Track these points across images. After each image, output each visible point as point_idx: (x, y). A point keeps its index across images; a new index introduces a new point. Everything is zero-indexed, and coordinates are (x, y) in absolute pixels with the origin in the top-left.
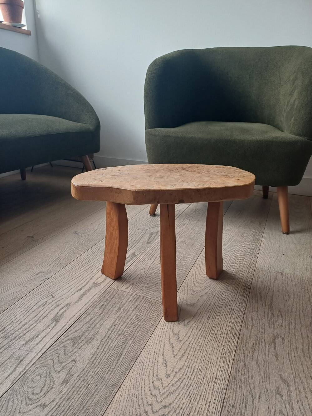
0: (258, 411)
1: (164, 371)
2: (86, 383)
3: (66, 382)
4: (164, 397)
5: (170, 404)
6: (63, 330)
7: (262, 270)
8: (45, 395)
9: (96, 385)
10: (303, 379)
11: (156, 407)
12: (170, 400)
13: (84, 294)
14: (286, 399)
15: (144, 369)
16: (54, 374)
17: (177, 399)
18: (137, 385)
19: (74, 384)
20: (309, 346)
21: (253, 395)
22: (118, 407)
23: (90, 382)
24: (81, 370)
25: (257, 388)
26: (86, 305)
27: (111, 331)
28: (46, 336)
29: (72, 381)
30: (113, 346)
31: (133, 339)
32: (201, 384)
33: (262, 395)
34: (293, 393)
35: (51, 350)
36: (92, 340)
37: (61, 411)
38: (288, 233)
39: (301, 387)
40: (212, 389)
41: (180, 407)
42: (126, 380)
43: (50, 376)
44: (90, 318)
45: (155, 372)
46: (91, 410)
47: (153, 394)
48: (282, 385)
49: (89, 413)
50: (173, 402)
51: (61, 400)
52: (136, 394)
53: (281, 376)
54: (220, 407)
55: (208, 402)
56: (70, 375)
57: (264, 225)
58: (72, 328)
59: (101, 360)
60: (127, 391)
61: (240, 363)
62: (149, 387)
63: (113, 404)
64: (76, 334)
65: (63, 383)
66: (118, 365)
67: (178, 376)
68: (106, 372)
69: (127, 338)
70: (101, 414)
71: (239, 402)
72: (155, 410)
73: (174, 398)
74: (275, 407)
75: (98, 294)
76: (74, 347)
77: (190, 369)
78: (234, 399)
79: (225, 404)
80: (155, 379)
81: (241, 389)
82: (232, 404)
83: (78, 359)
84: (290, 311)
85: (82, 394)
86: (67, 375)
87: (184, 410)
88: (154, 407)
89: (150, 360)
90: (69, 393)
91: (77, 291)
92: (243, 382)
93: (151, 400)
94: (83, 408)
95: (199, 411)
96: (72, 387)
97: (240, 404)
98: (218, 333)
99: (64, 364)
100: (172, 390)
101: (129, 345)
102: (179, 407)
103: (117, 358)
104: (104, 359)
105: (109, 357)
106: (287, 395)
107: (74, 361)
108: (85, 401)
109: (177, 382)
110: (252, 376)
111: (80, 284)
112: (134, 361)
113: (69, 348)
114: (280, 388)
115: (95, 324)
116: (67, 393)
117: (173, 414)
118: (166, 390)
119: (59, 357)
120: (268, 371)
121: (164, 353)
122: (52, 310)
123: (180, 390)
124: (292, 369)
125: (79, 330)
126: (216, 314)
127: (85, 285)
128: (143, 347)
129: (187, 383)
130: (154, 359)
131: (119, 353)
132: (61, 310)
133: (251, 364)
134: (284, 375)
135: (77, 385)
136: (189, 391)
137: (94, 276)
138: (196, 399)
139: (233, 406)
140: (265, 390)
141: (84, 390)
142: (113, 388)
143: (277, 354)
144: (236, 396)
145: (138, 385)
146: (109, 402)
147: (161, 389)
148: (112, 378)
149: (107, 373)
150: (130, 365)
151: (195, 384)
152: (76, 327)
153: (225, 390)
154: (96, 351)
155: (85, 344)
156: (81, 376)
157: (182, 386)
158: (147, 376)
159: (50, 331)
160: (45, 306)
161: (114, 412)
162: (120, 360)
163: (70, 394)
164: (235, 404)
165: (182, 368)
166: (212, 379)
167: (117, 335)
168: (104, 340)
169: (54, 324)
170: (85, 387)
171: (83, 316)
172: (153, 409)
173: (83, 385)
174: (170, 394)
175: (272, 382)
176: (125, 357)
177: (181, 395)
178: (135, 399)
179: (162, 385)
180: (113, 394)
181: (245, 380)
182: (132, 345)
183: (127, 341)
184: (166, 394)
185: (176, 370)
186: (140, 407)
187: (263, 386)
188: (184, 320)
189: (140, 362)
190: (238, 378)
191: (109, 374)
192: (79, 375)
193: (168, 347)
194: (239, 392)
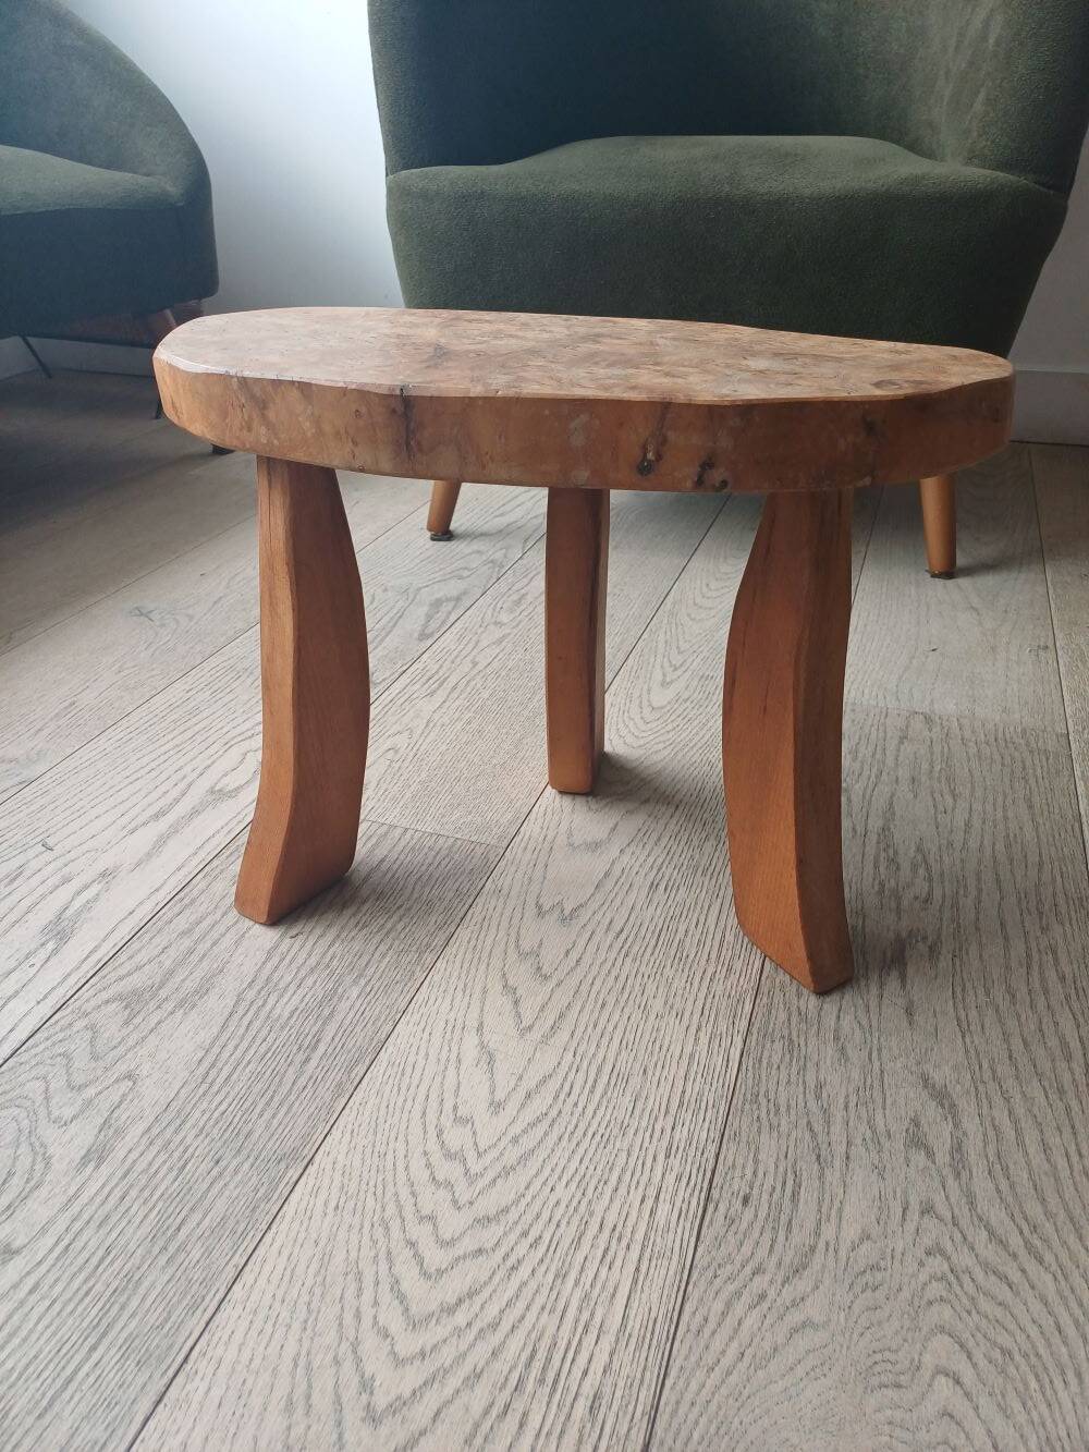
0: (840, 1210)
1: (484, 1092)
2: (176, 1155)
3: (96, 1155)
4: (481, 1184)
5: (506, 1210)
6: (85, 967)
7: (853, 710)
8: (9, 1213)
9: (218, 1162)
10: (1010, 1083)
11: (452, 1224)
12: (503, 1193)
13: (175, 830)
14: (948, 1158)
15: (404, 1089)
16: (49, 1133)
17: (532, 1188)
18: (376, 1150)
19: (129, 1161)
20: (1029, 967)
21: (823, 1153)
22: (302, 1235)
23: (191, 1150)
24: (158, 1110)
25: (837, 1128)
26: (179, 869)
27: (276, 960)
28: (17, 993)
29: (120, 1152)
30: (286, 1014)
31: (363, 982)
32: (624, 1129)
33: (858, 1150)
34: (971, 1135)
35: (36, 1046)
36: (201, 997)
37: (74, 1269)
38: (949, 572)
39: (1001, 1115)
40: (665, 1144)
41: (545, 1215)
42: (336, 1133)
43: (33, 1139)
44: (193, 917)
45: (446, 1095)
46: (196, 1254)
47: (440, 1177)
48: (932, 1111)
49: (186, 1263)
50: (516, 1202)
51: (78, 1225)
52: (372, 1183)
53: (926, 1081)
54: (698, 1204)
55: (652, 1192)
56: (112, 1130)
57: (863, 549)
58: (123, 957)
59: (235, 1068)
60: (337, 1177)
61: (773, 1041)
62: (425, 1153)
63: (281, 1227)
64: (137, 980)
65: (85, 1160)
66: (302, 1081)
67: (539, 1105)
68: (258, 1110)
69: (339, 983)
70: (236, 1266)
71: (769, 1181)
72: (447, 1237)
73: (523, 1187)
74: (905, 1192)
75: (226, 829)
76: (131, 1027)
77: (581, 1075)
78: (749, 1172)
79: (715, 1193)
80: (446, 1121)
81: (775, 1134)
82: (742, 1194)
83: (145, 1070)
84: (958, 845)
85: (158, 1199)
86: (103, 1133)
87: (558, 1226)
88: (441, 1224)
89: (427, 1054)
90: (107, 1197)
91: (145, 824)
92: (783, 1109)
93: (430, 1199)
94: (165, 1248)
95: (615, 1226)
96: (119, 1174)
97: (774, 1189)
98: (688, 940)
99: (91, 1092)
100: (511, 1156)
101: (349, 1004)
102: (538, 1216)
103: (301, 1057)
104: (249, 1062)
105: (269, 1055)
106: (948, 1146)
107: (129, 1076)
108: (171, 1220)
109: (532, 1125)
110: (820, 1086)
111: (155, 795)
112: (367, 1063)
113: (112, 1030)
114: (924, 1122)
115: (216, 936)
116: (98, 1200)
117: (516, 1243)
118: (489, 1158)
119: (68, 1067)
120: (876, 1064)
121: (481, 1024)
122: (43, 897)
123: (542, 1154)
124: (967, 1051)
125: (150, 961)
126: (680, 875)
127: (177, 801)
128: (403, 1006)
129: (571, 1128)
130: (446, 1048)
131: (310, 1037)
132: (79, 893)
133: (813, 1041)
134: (937, 1077)
135: (138, 1168)
136: (577, 1158)
137: (213, 763)
138: (605, 1183)
139: (746, 1200)
140: (869, 1133)
141: (167, 1182)
142: (283, 1165)
143: (911, 1003)
144: (756, 1161)
145: (380, 1148)
146: (269, 1218)
147: (471, 1155)
148: (280, 1131)
149: (260, 1115)
150: (353, 1075)
151: (601, 1131)
152: (139, 950)
153: (716, 1144)
154: (217, 1038)
155: (172, 1013)
156: (155, 1131)
157: (553, 1138)
158: (417, 1114)
159: (35, 975)
160: (15, 884)
161: (285, 1253)
162: (313, 1063)
163: (113, 1201)
164: (755, 1191)
165: (550, 1076)
166: (667, 1109)
167: (303, 973)
168: (251, 995)
169: (51, 946)
170: (171, 1169)
171: (168, 913)
172: (441, 1232)
173: (165, 1162)
174: (507, 1171)
175: (894, 1103)
176: (330, 1050)
177: (547, 1172)
178: (370, 1202)
179: (475, 1144)
180: (283, 1189)
181: (793, 1104)
182: (360, 1001)
183: (340, 990)
184: (490, 1175)
185: (530, 1082)
186: (387, 1228)
187: (859, 1118)
188: (560, 903)
189: (391, 1064)
190: (766, 1095)
191: (267, 1116)
192: (149, 1129)
193: (499, 1001)
194: (769, 1146)
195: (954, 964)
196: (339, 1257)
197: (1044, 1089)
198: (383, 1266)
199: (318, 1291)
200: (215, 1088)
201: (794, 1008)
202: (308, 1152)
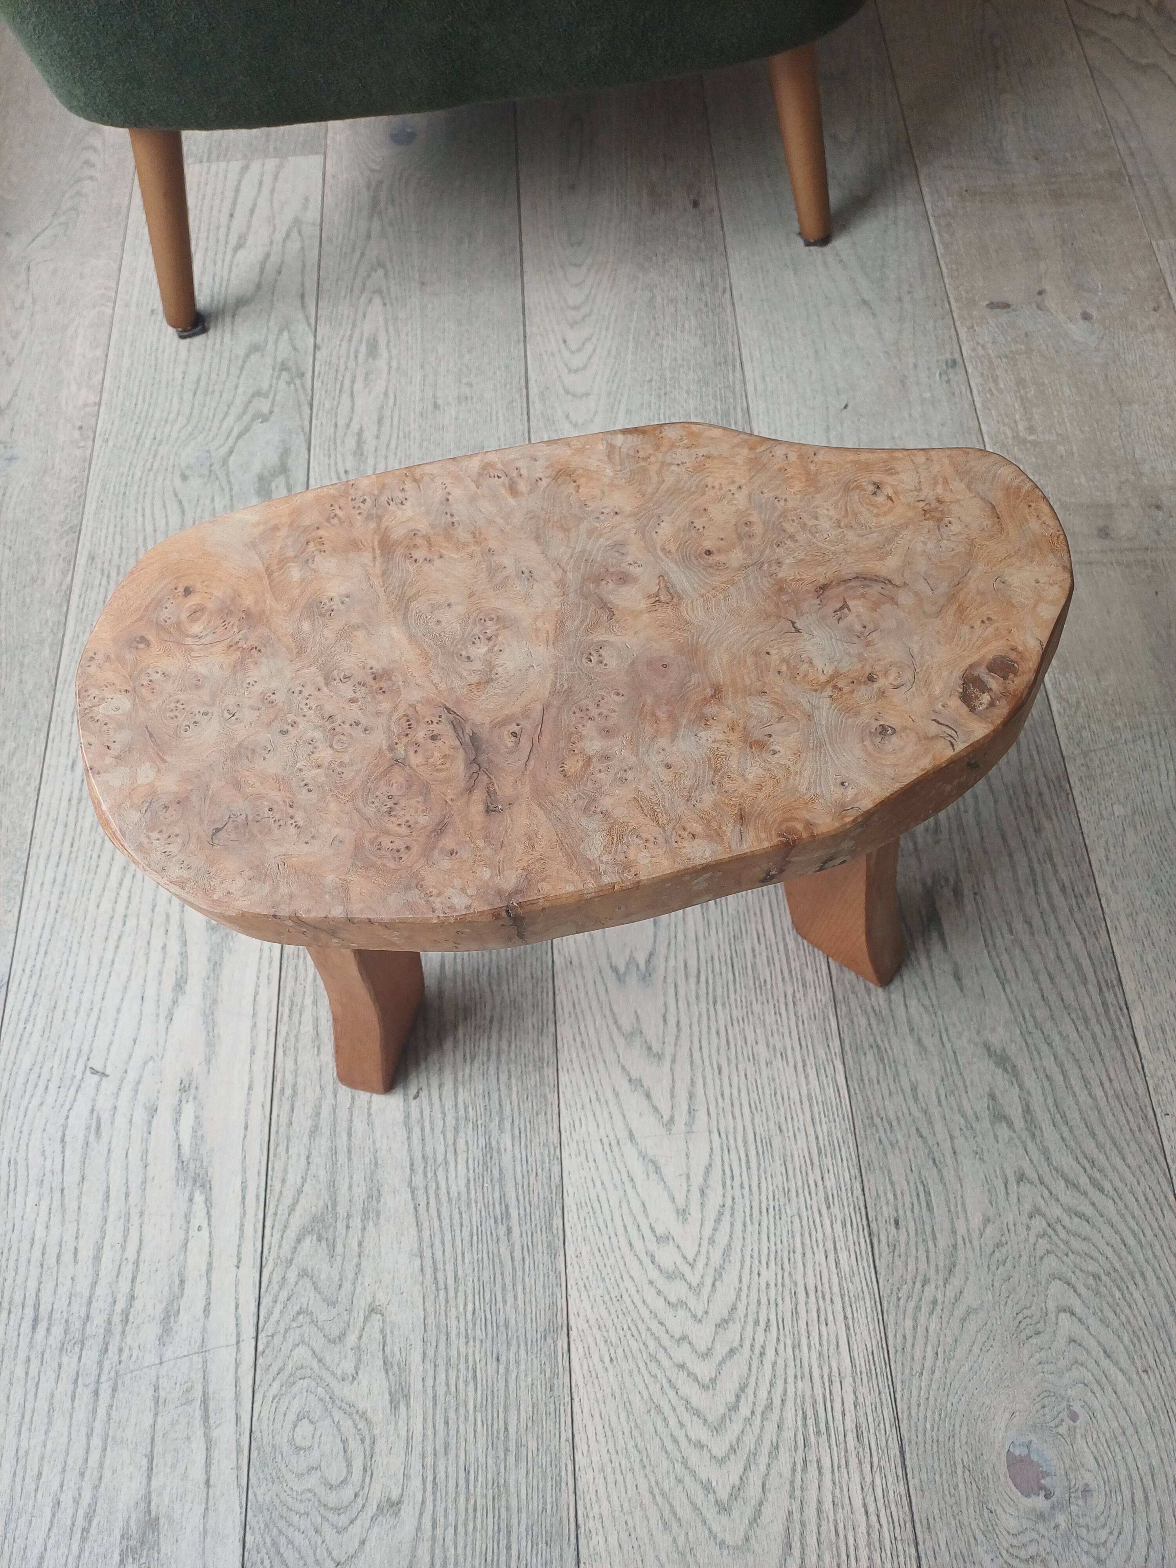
0: (963, 1204)
2: (462, 1367)
4: (706, 1290)
5: (734, 1308)
6: (250, 1212)
8: (369, 1473)
9: (498, 1360)
11: (702, 1336)
13: (211, 999)
14: (1022, 1124)
15: (602, 1227)
16: (345, 1391)
17: (744, 1279)
19: (429, 1390)
20: (1035, 885)
21: (937, 1155)
22: (599, 1395)
23: (471, 1358)
24: (419, 1331)
25: (939, 1126)
26: (253, 1052)
27: (416, 1130)
29: (416, 1385)
30: (464, 1190)
32: (787, 1193)
33: (960, 1142)
34: (1033, 1092)
35: (270, 1313)
36: (378, 1201)
37: (451, 1495)
38: (826, 237)
39: (1049, 1063)
40: (822, 1195)
41: (764, 1301)
42: (573, 1292)
43: (338, 1403)
44: (309, 1109)
45: (639, 1220)
46: (532, 1445)
47: (673, 1299)
48: (1001, 1080)
49: (530, 1455)
50: (738, 1297)
51: (429, 1460)
52: (626, 1327)
53: (987, 1047)
54: (866, 1242)
55: (830, 1245)
56: (396, 1368)
58: (276, 1185)
59: (456, 1265)
60: (595, 1329)
61: (865, 1054)
62: (651, 1282)
63: (580, 1393)
64: (308, 1206)
65: (394, 1403)
66: (518, 1254)
67: (715, 1198)
68: (499, 1297)
69: (487, 1133)
70: (567, 1440)
71: (907, 1199)
72: (703, 1349)
73: (737, 1282)
74: (1002, 1168)
76: (339, 1258)
77: (734, 1154)
78: (890, 1196)
79: (874, 1226)
80: (652, 1245)
81: (897, 1152)
82: (892, 1219)
83: (381, 1298)
85: (475, 1411)
86: (390, 1373)
87: (777, 1305)
88: (694, 1341)
89: (603, 1185)
90: (434, 1427)
91: (175, 1002)
92: (895, 1124)
94: (507, 1450)
96: (430, 1403)
97: (914, 1206)
98: (758, 960)
99: (351, 1339)
100: (716, 1256)
102: (759, 1303)
103: (502, 1230)
104: (463, 1254)
105: (475, 1238)
106: (1020, 1110)
107: (373, 1310)
108: (495, 1426)
109: (718, 1221)
110: (914, 1089)
111: (156, 956)
112: (560, 1212)
113: (325, 1271)
114: (998, 1094)
115: (345, 1124)
116: (430, 1432)
117: (755, 1334)
118: (700, 1265)
119: (315, 1323)
120: (948, 1045)
121: (631, 1133)
122: (145, 1142)
123: (737, 1244)
124: (1009, 1003)
125: (304, 1179)
128: (556, 1141)
129: (748, 1210)
130: (615, 1172)
131: (497, 1206)
132: (176, 1125)
133: (895, 1041)
134: (993, 1039)
135: (441, 1390)
136: (764, 1236)
138: (795, 1255)
139: (897, 1222)
140: (962, 1121)
141: (471, 1394)
142: (549, 1338)
143: (956, 964)
144: (892, 1184)
145: (615, 1293)
146: (567, 1391)
147: (685, 1269)
148: (528, 1310)
149: (505, 1302)
150: (555, 1232)
151: (771, 1204)
152: (285, 1171)
153: (859, 1179)
154: (420, 1239)
155: (364, 1229)
156: (431, 1352)
157: (739, 1227)
158: (625, 1248)
159: (211, 1237)
161: (597, 1415)
162: (516, 1231)
163: (440, 1426)
164: (901, 1212)
165: (710, 1165)
166: (811, 1160)
167: (450, 1136)
168: (419, 1180)
169: (199, 1198)
170: (466, 1382)
171: (281, 1112)
172: (697, 1347)
173: (457, 1378)
174: (719, 1273)
175: (972, 1084)
176: (522, 1212)
177: (748, 1260)
178: (634, 1345)
179: (684, 1257)
180: (562, 1362)
181: (900, 1114)
182: (517, 1152)
183: (494, 1143)
184: (708, 1281)
185: (697, 1180)
186: (657, 1361)
187: (952, 1109)
188: (632, 959)
189: (580, 1205)
190: (879, 1115)
191: (510, 1301)
192: (424, 1354)
193: (633, 1101)
194: (896, 1164)
195: (977, 903)
196: (636, 1399)
197: (1073, 1020)
198: (671, 1394)
199: (636, 1433)
200: (451, 1294)
201: (869, 1009)
202: (561, 1319)
